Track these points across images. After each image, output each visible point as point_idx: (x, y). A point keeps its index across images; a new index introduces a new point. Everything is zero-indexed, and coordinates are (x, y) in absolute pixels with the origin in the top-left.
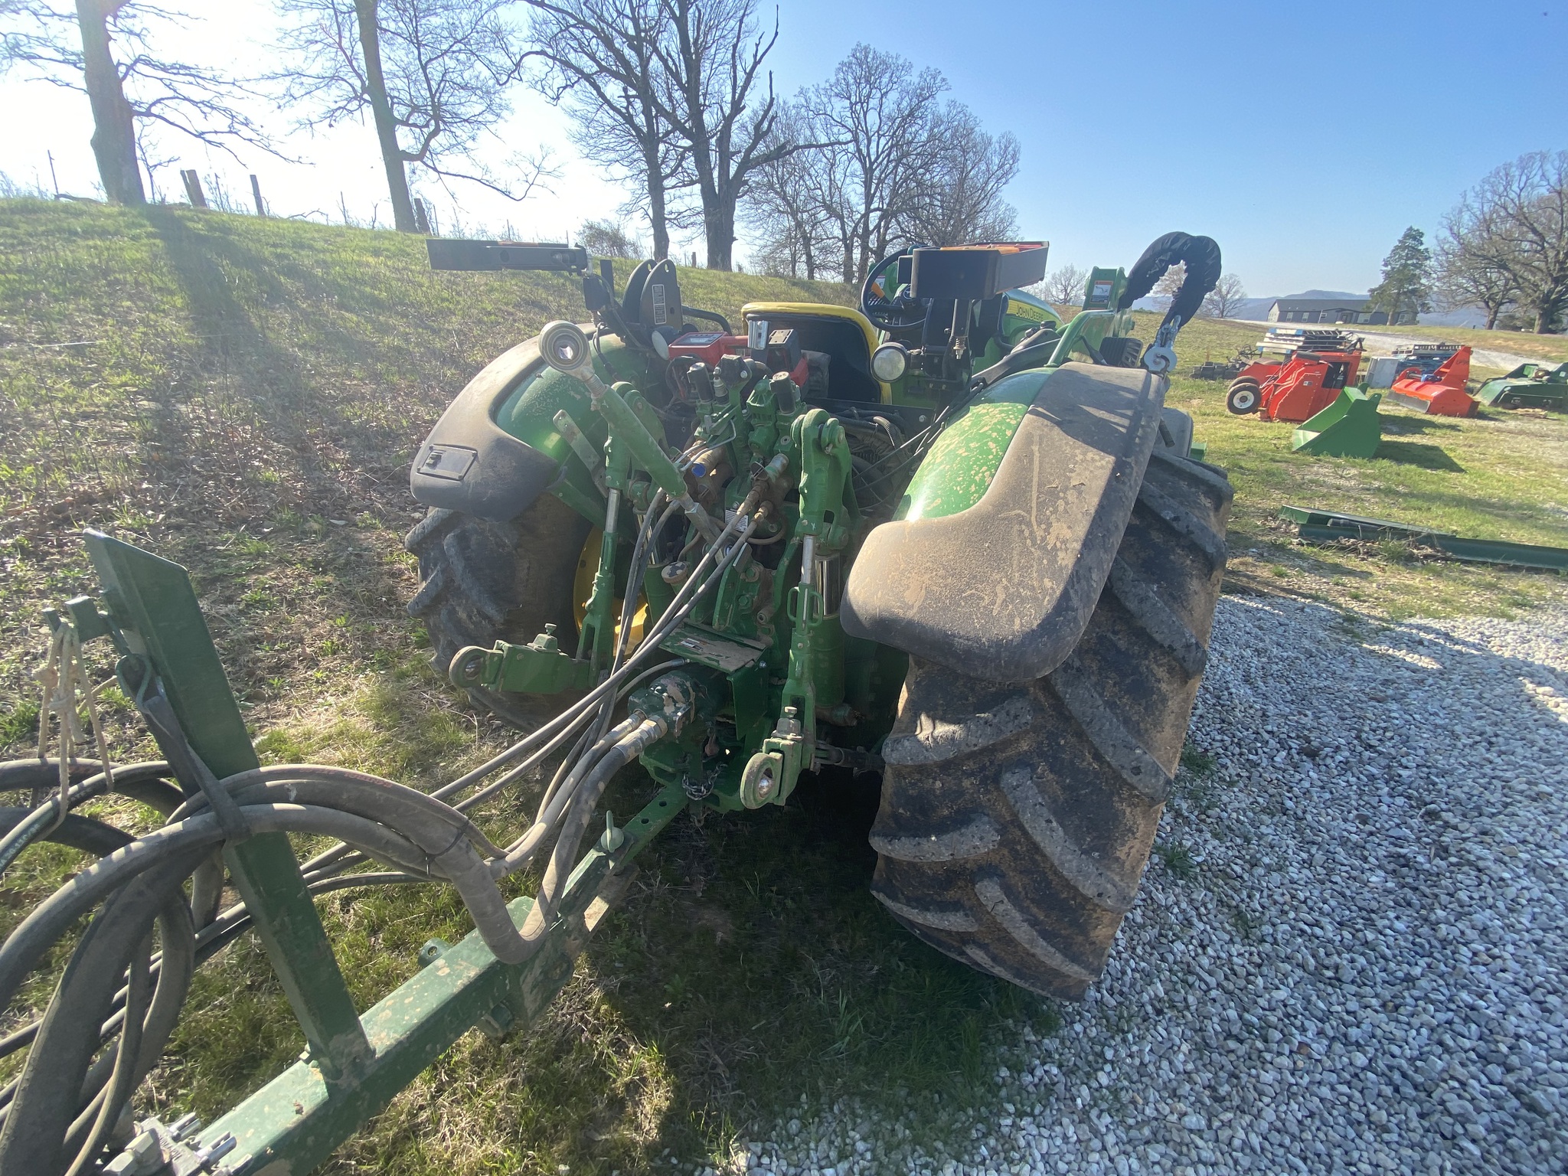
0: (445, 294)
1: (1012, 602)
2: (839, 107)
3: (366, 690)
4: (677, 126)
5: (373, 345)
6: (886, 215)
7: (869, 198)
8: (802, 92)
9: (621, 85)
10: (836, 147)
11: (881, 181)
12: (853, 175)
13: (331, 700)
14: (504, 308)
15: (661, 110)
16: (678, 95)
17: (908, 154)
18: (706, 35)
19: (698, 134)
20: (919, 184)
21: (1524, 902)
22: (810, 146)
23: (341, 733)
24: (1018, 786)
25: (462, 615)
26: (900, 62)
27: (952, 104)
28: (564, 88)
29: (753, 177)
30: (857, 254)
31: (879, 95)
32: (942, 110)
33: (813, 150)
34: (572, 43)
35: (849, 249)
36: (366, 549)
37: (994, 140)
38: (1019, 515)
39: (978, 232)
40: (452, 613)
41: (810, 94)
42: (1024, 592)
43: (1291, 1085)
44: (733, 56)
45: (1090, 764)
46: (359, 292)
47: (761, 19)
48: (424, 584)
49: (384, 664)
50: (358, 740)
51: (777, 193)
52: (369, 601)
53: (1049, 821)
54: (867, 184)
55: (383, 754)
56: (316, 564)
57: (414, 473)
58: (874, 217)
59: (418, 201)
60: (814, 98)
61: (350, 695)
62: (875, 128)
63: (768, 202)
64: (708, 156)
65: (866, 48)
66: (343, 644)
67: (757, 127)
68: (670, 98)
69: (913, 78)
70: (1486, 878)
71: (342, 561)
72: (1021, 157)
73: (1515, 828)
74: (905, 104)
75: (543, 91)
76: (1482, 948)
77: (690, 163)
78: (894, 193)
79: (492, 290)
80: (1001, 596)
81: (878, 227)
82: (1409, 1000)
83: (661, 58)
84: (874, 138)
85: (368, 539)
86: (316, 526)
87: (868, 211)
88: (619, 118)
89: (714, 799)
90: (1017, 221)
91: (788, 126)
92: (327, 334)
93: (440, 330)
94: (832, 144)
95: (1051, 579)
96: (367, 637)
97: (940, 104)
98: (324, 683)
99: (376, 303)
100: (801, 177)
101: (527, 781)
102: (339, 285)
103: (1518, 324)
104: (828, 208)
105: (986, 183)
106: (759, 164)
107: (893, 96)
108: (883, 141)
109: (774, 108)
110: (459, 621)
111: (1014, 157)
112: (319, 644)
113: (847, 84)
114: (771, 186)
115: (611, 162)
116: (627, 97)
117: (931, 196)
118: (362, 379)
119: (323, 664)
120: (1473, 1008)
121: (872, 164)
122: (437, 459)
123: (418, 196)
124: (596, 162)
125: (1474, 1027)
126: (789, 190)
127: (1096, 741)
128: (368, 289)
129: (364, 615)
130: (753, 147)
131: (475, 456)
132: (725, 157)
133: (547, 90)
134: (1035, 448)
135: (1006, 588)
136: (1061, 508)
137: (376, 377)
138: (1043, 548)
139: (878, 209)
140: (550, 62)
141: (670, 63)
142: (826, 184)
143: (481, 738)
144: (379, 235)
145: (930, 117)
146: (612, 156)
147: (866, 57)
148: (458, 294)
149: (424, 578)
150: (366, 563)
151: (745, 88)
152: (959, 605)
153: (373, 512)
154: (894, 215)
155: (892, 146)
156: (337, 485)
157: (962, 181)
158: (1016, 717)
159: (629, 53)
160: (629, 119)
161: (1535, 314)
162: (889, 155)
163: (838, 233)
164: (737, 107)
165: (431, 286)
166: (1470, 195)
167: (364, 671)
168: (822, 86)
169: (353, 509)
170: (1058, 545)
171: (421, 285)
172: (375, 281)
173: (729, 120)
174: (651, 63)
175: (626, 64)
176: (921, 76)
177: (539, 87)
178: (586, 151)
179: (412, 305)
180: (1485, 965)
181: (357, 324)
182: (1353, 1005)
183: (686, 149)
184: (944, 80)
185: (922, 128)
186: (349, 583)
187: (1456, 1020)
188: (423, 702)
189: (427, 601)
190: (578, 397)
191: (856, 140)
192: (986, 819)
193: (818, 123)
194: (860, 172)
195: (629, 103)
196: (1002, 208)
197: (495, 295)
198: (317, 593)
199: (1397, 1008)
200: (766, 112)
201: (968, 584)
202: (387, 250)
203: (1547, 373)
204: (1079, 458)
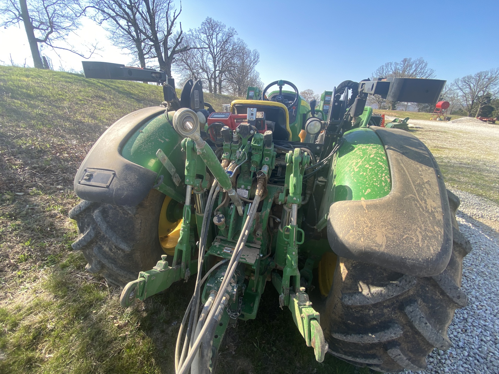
0: (60, 93)
1: (426, 239)
2: (203, 36)
3: (45, 277)
4: (148, 37)
5: (29, 113)
6: (221, 72)
7: (215, 67)
8: (190, 30)
9: (126, 21)
10: (203, 49)
11: (218, 61)
12: (209, 59)
13: (28, 285)
14: (87, 98)
15: (141, 31)
16: (147, 26)
17: (226, 54)
18: (156, 7)
19: (155, 40)
20: (230, 63)
21: (481, 285)
22: (195, 48)
23: (37, 305)
24: (413, 311)
25: (106, 248)
26: (222, 24)
27: (239, 39)
28: (103, 20)
29: (176, 56)
30: (213, 84)
31: (216, 34)
32: (236, 41)
33: (196, 49)
34: (105, 5)
35: (210, 82)
36: (36, 205)
37: (252, 51)
38: (411, 197)
39: (249, 79)
40: (100, 248)
41: (193, 31)
42: (429, 234)
43: (453, 370)
44: (167, 15)
45: (439, 297)
46: (21, 91)
47: (175, 5)
48: (82, 236)
49: (53, 262)
50: (47, 307)
51: (185, 63)
52: (41, 231)
53: (426, 323)
54: (214, 62)
55: (62, 312)
56: (11, 216)
57: (75, 182)
58: (217, 72)
59: (44, 57)
60: (194, 33)
61: (38, 281)
62: (215, 44)
63: (182, 65)
64: (160, 48)
65: (210, 19)
66: (30, 255)
67: (177, 40)
68: (144, 28)
69: (226, 30)
70: (469, 279)
71: (24, 212)
72: (260, 57)
73: (468, 261)
74: (224, 38)
75: (95, 20)
76: (478, 304)
77: (153, 50)
78: (223, 65)
79: (81, 91)
80: (420, 237)
81: (219, 76)
82: (469, 327)
83: (140, 13)
84: (215, 47)
85: (36, 200)
86: (9, 197)
87: (215, 70)
88: (125, 32)
89: (242, 316)
90: (260, 76)
91: (187, 41)
92: (7, 109)
93: (59, 107)
94: (201, 48)
95: (438, 227)
96: (42, 250)
97: (235, 39)
98: (23, 277)
99: (29, 96)
100: (193, 59)
101: (139, 311)
102: (11, 89)
103: (386, 108)
104: (202, 69)
105: (250, 64)
106: (178, 53)
107: (220, 35)
108: (218, 49)
109: (182, 35)
110: (105, 252)
111: (258, 57)
112: (17, 256)
113: (205, 29)
114: (182, 60)
115: (123, 48)
116: (128, 26)
117: (234, 67)
118: (25, 128)
119: (21, 267)
120: (485, 326)
121: (215, 56)
122: (90, 177)
123: (44, 55)
124: (118, 47)
125: (488, 332)
126: (189, 62)
127: (443, 288)
128: (25, 91)
129: (39, 238)
130: (175, 47)
131: (114, 174)
132: (166, 49)
133: (96, 20)
134: (402, 165)
135: (420, 232)
136: (426, 192)
137: (32, 127)
138: (427, 212)
139: (218, 70)
140: (97, 10)
141: (143, 15)
142: (201, 61)
143: (111, 292)
144: (28, 69)
145: (232, 42)
146: (123, 45)
147: (211, 22)
148: (66, 92)
149: (82, 231)
150: (37, 212)
151: (171, 27)
152: (403, 243)
153: (37, 187)
154: (224, 72)
155: (221, 50)
156: (17, 176)
157: (243, 63)
158: (410, 282)
159: (127, 10)
160: (130, 33)
161: (390, 105)
162: (220, 53)
163: (206, 77)
164: (169, 33)
165: (54, 89)
166: (374, 74)
167: (43, 267)
168: (197, 29)
169: (27, 187)
170: (433, 210)
171: (49, 89)
172: (28, 87)
173: (166, 37)
174: (137, 15)
175: (127, 14)
176: (229, 29)
177: (93, 18)
178: (113, 43)
179: (46, 96)
180: (481, 309)
181: (21, 105)
182: (455, 333)
183: (152, 45)
184: (236, 31)
185: (230, 45)
186: (29, 223)
187: (483, 331)
188: (78, 279)
189: (85, 244)
190: (163, 141)
191: (209, 47)
192: (396, 325)
193: (197, 41)
194: (211, 58)
195: (129, 27)
196: (255, 72)
197: (82, 94)
198: (13, 230)
199: (466, 331)
200: (180, 36)
201: (404, 232)
202: (32, 75)
203: (402, 121)
204: (420, 169)
